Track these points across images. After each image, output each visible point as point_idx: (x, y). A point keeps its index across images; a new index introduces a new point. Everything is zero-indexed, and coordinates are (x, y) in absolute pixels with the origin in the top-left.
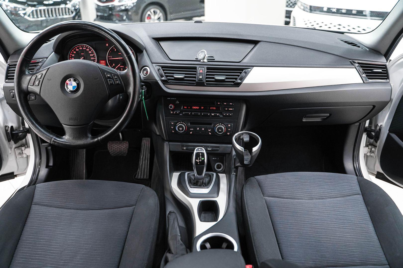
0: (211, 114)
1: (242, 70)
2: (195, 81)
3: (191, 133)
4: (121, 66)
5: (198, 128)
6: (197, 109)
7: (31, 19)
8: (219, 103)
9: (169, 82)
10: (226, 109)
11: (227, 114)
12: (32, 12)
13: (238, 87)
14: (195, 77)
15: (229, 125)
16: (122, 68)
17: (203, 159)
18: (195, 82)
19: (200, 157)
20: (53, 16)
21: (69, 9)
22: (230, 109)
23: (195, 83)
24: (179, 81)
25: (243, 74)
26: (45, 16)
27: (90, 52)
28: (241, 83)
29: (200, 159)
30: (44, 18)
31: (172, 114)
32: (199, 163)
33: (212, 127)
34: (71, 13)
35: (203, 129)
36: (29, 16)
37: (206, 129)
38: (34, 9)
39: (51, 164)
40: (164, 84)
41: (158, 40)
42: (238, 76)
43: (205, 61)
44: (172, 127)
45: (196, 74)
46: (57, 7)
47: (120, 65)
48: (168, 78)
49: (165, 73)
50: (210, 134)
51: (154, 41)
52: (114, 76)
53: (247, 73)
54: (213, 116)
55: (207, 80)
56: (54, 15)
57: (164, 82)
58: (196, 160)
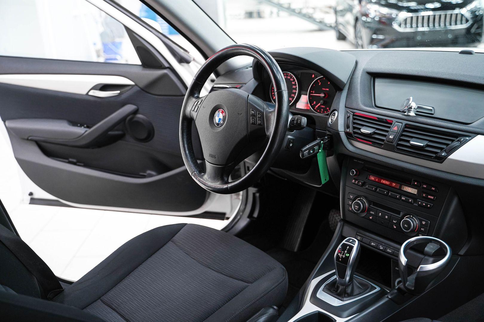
0: (401, 197)
1: (456, 136)
2: (383, 140)
3: (371, 218)
4: (322, 106)
5: (380, 214)
6: (386, 185)
7: (401, 30)
8: (416, 183)
9: (355, 136)
10: (424, 195)
11: (424, 204)
12: (406, 20)
13: (441, 163)
14: (385, 136)
15: (424, 223)
16: (323, 108)
17: (348, 255)
18: (383, 143)
19: (344, 251)
20: (440, 25)
21: (462, 15)
22: (429, 197)
23: (382, 145)
24: (367, 139)
25: (456, 144)
26: (428, 26)
27: (293, 83)
28: (445, 156)
29: (343, 255)
30: (426, 29)
31: (353, 183)
32: (340, 260)
33: (400, 217)
34: (464, 21)
35: (386, 217)
36: (400, 25)
37: (391, 218)
38: (410, 15)
39: (256, 215)
40: (348, 138)
41: (375, 76)
42: (447, 145)
43: (412, 114)
44: (350, 202)
45: (387, 131)
46: (449, 12)
47: (321, 105)
48: (355, 130)
49: (354, 123)
50: (395, 227)
51: (368, 77)
52: (259, 114)
53: (462, 144)
54: (403, 200)
55: (399, 142)
56: (442, 24)
57: (348, 134)
58: (339, 254)
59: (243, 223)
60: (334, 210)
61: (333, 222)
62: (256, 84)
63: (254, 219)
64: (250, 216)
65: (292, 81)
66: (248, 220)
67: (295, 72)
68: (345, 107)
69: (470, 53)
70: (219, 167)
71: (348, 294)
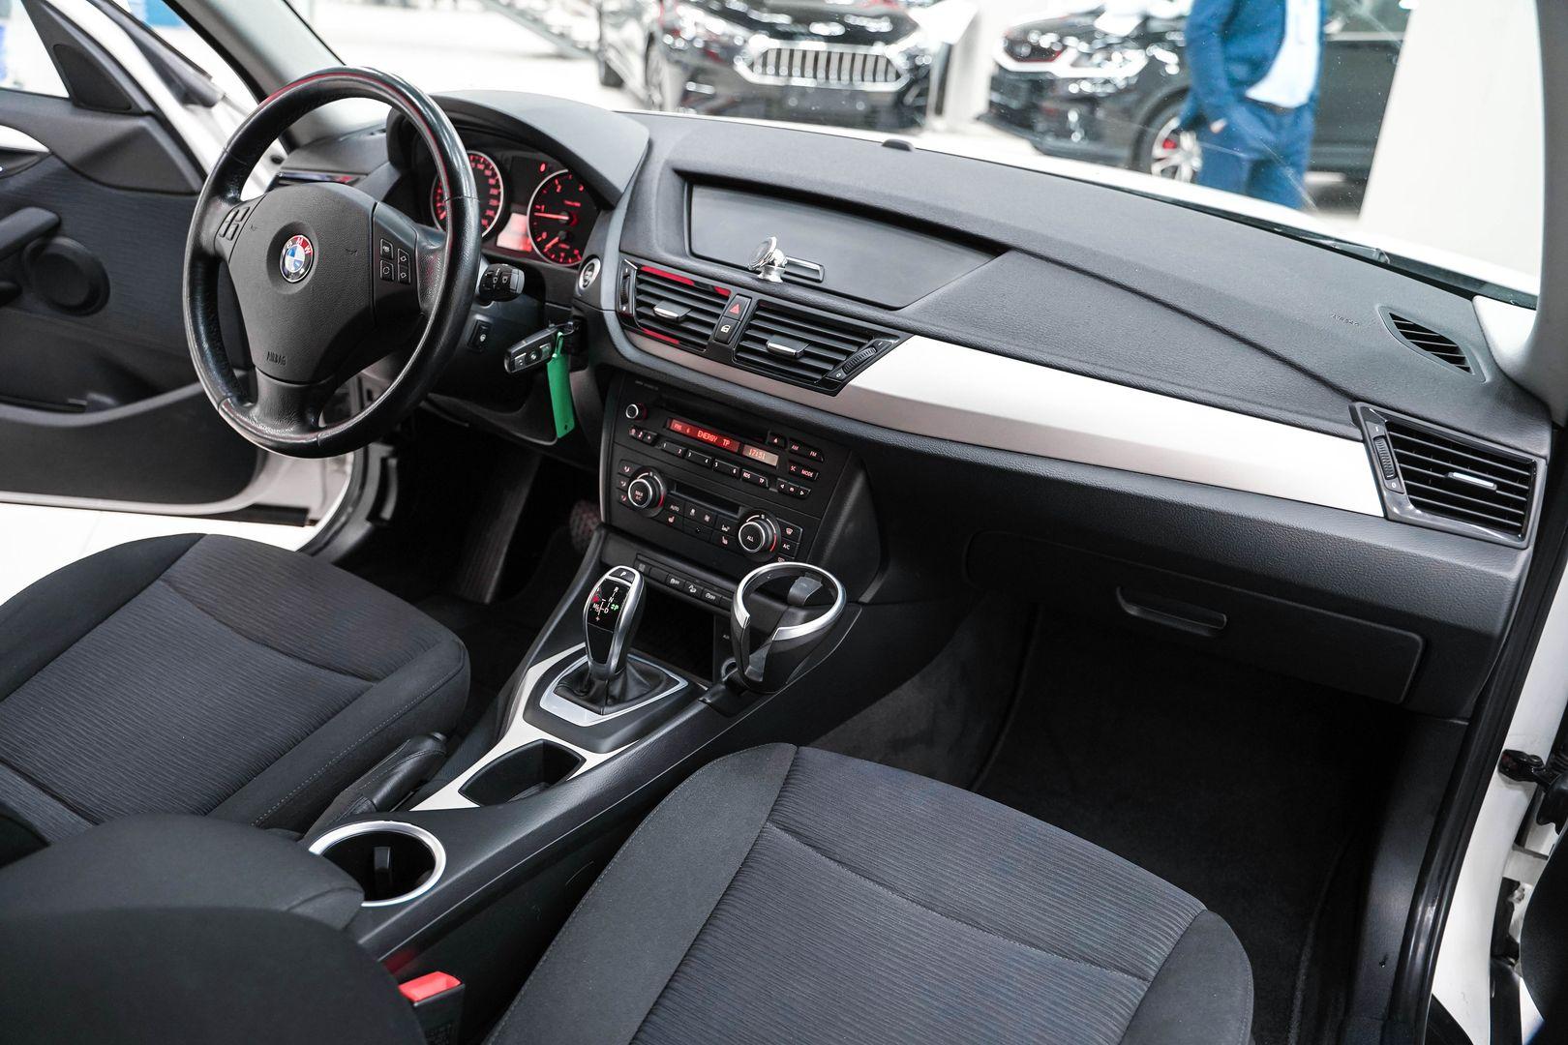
0: (741, 473)
1: (869, 335)
2: (705, 337)
3: (671, 520)
4: (563, 246)
5: (693, 511)
6: (708, 442)
7: (754, 77)
8: (776, 441)
9: (640, 324)
10: (793, 468)
11: (792, 489)
12: (765, 55)
13: (834, 394)
14: (711, 326)
15: (789, 532)
16: (564, 250)
17: (617, 607)
18: (706, 344)
19: (607, 599)
20: (839, 79)
21: (888, 62)
22: (804, 472)
23: (704, 347)
24: (669, 331)
25: (867, 352)
26: (815, 77)
27: (492, 181)
28: (842, 380)
29: (604, 607)
30: (808, 82)
31: (632, 437)
32: (598, 619)
33: (735, 519)
34: (892, 75)
35: (707, 518)
36: (751, 66)
37: (716, 522)
38: (776, 43)
39: (387, 513)
40: (623, 328)
41: (692, 180)
42: (848, 354)
43: (774, 277)
44: (622, 482)
45: (717, 316)
46: (861, 50)
47: (560, 241)
48: (642, 310)
49: (639, 292)
50: (725, 542)
51: (676, 181)
52: (402, 254)
53: (880, 353)
54: (745, 480)
55: (743, 343)
56: (845, 77)
57: (624, 319)
58: (595, 606)
59: (354, 534)
60: (583, 503)
61: (580, 532)
62: (396, 177)
63: (384, 524)
64: (374, 515)
65: (488, 177)
66: (368, 525)
67: (498, 155)
68: (620, 251)
69: (904, 147)
70: (292, 389)
71: (613, 697)
